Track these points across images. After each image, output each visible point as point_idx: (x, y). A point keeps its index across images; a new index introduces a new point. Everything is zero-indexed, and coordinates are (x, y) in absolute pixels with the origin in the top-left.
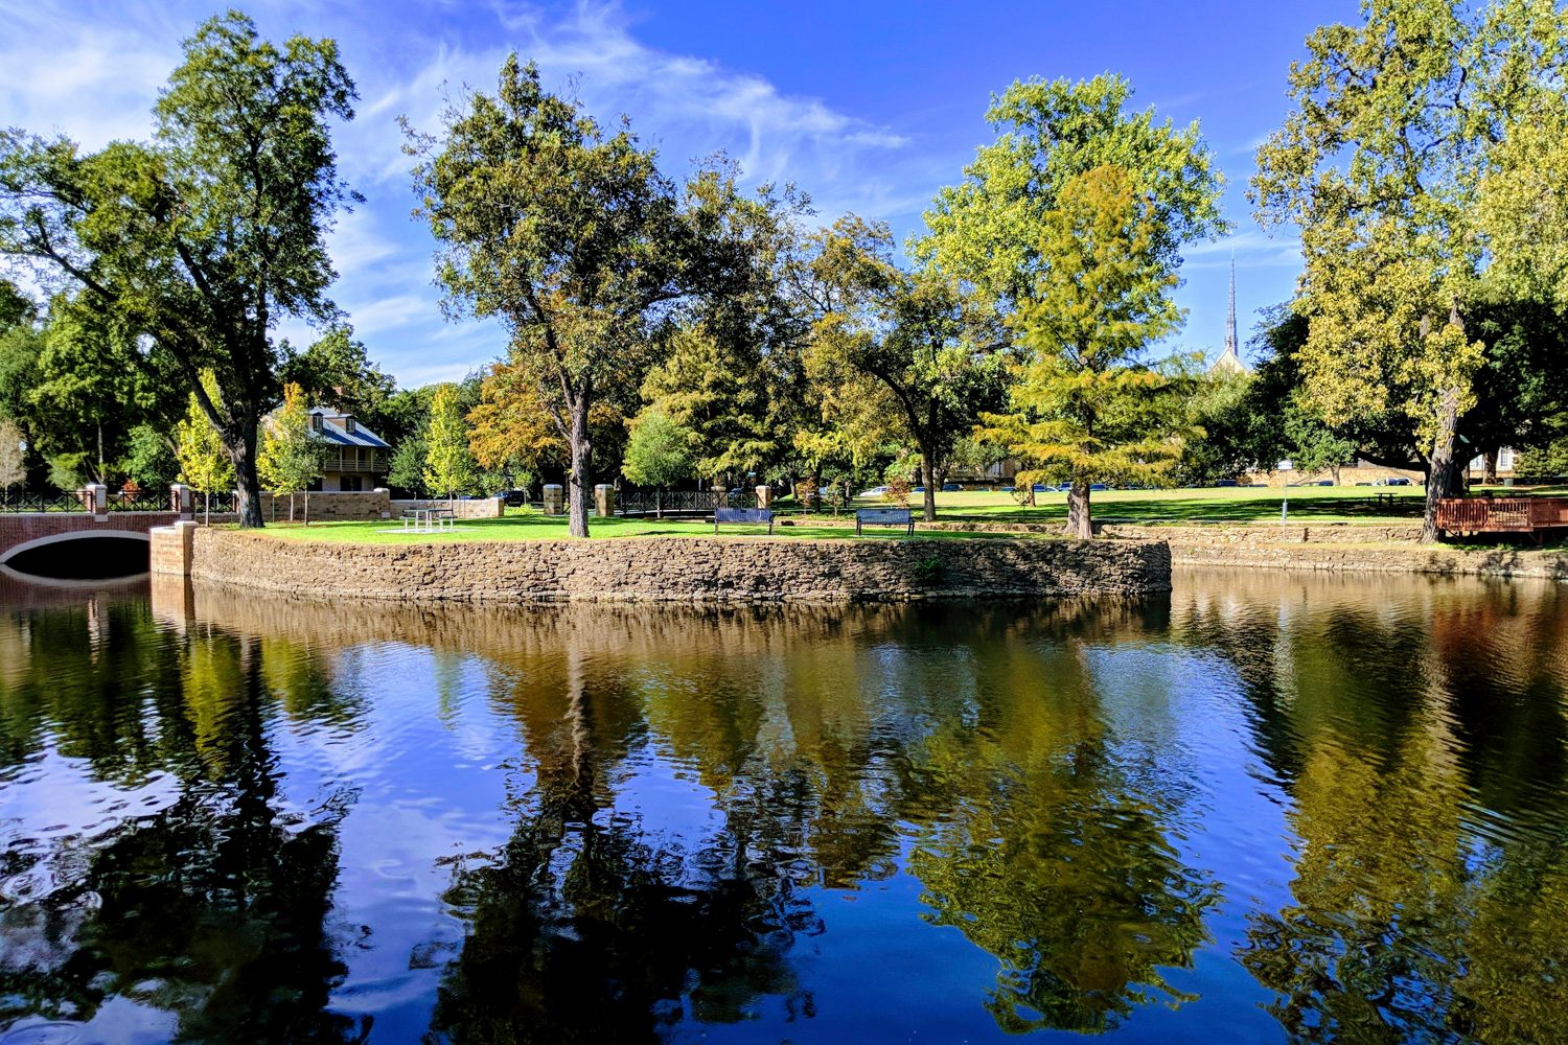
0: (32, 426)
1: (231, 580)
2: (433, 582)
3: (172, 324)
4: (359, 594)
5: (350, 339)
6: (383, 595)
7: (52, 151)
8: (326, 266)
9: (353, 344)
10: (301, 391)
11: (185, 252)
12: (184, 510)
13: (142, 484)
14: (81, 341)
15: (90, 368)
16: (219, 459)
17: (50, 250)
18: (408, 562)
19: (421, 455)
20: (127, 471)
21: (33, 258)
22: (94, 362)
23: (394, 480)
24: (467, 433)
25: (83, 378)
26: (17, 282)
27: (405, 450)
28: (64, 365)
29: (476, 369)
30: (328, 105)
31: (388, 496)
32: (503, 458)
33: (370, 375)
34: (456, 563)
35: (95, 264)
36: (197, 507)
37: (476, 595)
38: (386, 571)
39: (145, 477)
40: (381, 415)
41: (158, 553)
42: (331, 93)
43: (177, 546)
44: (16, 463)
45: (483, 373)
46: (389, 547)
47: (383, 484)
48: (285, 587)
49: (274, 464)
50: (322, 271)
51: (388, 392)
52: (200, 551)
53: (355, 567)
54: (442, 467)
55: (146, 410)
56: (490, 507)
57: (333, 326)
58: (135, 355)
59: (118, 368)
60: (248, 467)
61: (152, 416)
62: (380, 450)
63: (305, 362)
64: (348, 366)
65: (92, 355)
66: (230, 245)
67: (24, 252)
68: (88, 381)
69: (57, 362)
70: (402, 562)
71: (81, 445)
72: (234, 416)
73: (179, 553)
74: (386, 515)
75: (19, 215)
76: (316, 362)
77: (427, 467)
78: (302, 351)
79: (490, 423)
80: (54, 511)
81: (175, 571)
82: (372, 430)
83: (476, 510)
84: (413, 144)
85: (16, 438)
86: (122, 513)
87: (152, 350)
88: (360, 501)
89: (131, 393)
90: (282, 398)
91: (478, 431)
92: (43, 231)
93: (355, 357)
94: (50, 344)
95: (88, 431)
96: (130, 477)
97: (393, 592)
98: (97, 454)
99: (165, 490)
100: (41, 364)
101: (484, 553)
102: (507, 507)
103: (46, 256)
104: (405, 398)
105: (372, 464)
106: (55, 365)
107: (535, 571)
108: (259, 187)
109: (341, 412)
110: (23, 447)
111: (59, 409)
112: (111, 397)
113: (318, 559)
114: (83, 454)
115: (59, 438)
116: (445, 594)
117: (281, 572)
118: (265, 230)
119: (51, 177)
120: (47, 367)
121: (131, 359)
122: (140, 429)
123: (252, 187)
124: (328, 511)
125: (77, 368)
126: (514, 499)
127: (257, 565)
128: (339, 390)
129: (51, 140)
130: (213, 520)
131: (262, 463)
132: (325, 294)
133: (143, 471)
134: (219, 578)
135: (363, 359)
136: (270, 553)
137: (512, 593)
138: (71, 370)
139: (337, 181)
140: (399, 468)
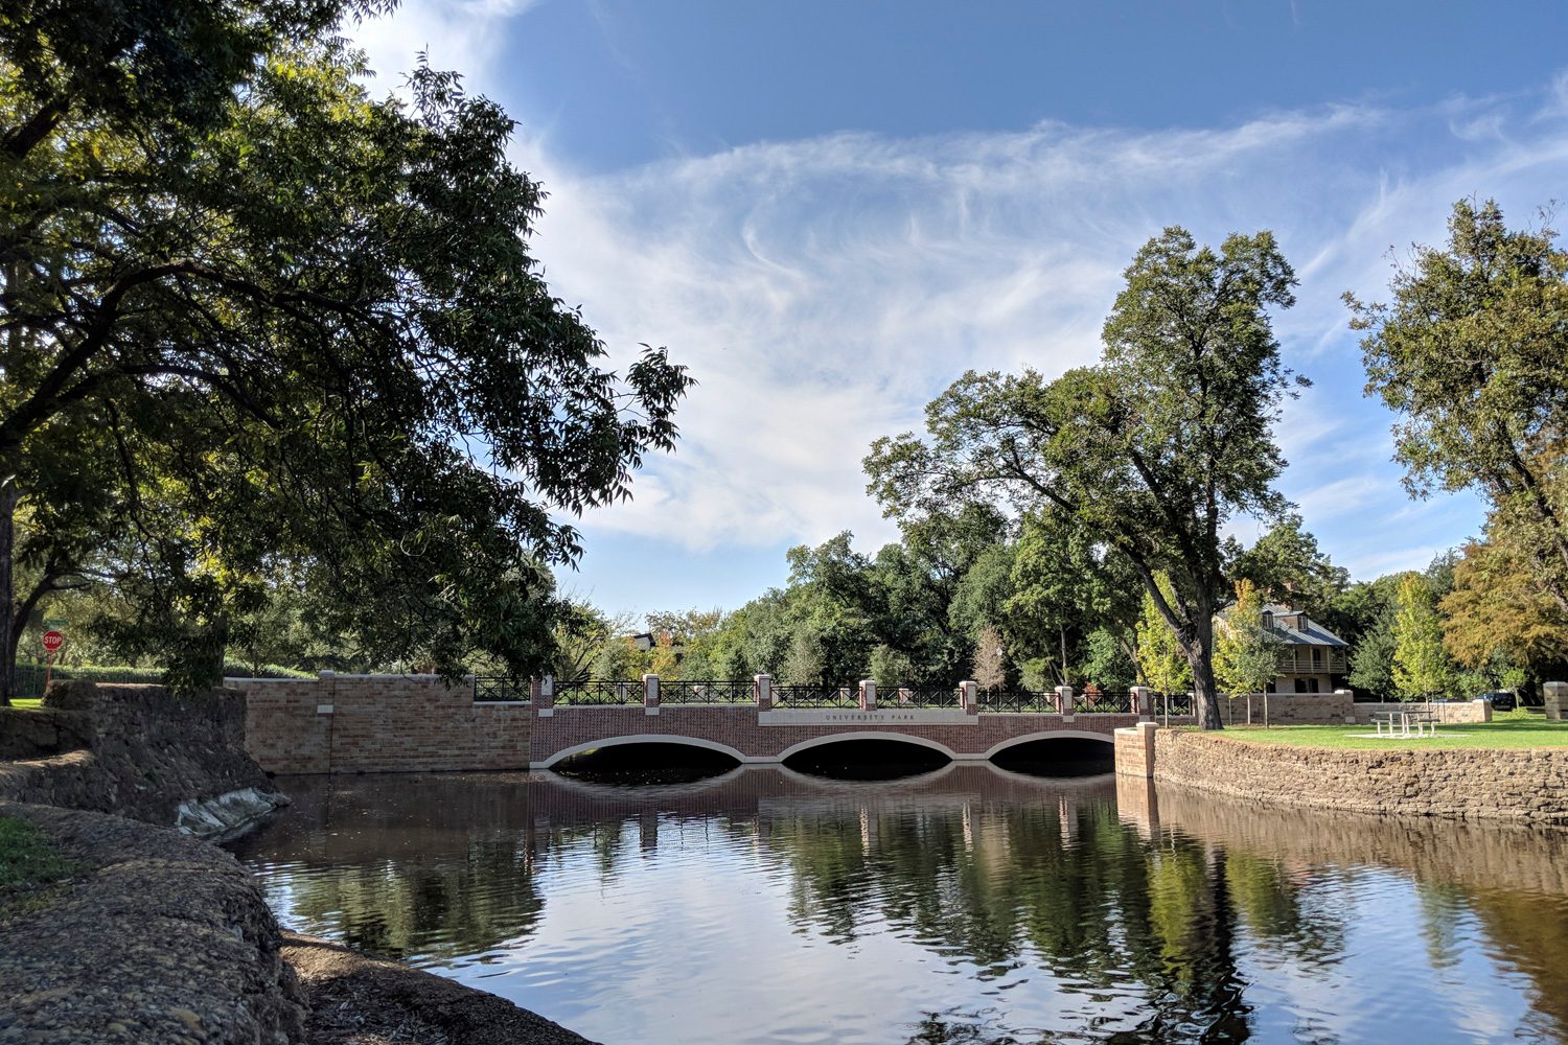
0: (1006, 633)
1: (1194, 784)
2: (1417, 794)
3: (1127, 530)
4: (1332, 805)
5: (1298, 531)
6: (1359, 807)
7: (1022, 385)
8: (1273, 457)
9: (1302, 536)
10: (1252, 587)
11: (1138, 460)
12: (1142, 712)
13: (1100, 687)
14: (1044, 553)
15: (1053, 578)
16: (1175, 660)
17: (1021, 472)
18: (1386, 771)
19: (1387, 653)
20: (1087, 674)
21: (1007, 481)
22: (1056, 572)
23: (1356, 680)
24: (1440, 624)
25: (1047, 588)
26: (995, 503)
27: (1367, 647)
28: (1032, 576)
29: (1442, 553)
30: (1267, 297)
31: (1351, 698)
32: (1486, 652)
33: (1322, 567)
34: (1443, 773)
35: (1059, 481)
36: (1156, 709)
37: (1471, 811)
38: (1361, 780)
39: (1103, 680)
40: (1336, 613)
41: (1122, 754)
42: (1269, 285)
43: (1139, 748)
44: (996, 667)
45: (1452, 558)
46: (1363, 753)
47: (1345, 685)
48: (1250, 794)
49: (1229, 665)
50: (1270, 463)
51: (1340, 586)
52: (1161, 753)
53: (1324, 774)
54: (1414, 665)
55: (1103, 615)
56: (1474, 710)
57: (1281, 519)
58: (1091, 564)
59: (1077, 578)
60: (1205, 669)
61: (1108, 620)
62: (1335, 648)
63: (1252, 559)
64: (1298, 560)
65: (1054, 565)
66: (1178, 448)
67: (1000, 476)
68: (1052, 589)
69: (1025, 574)
70: (1378, 770)
71: (1046, 650)
72: (1189, 616)
73: (1142, 754)
74: (1350, 719)
75: (996, 444)
76: (1264, 559)
77: (1396, 663)
78: (1248, 547)
79: (1467, 613)
80: (1028, 711)
81: (1138, 773)
82: (1326, 627)
83: (1457, 714)
84: (1361, 317)
85: (995, 644)
86: (1086, 714)
87: (1106, 557)
88: (1320, 703)
89: (1089, 600)
90: (1233, 596)
91: (1453, 622)
92: (1016, 456)
93: (1304, 549)
94: (1019, 559)
95: (1054, 637)
96: (1089, 680)
97: (1369, 804)
98: (1061, 658)
99: (1124, 693)
100: (1012, 577)
101: (1478, 761)
102: (1494, 712)
103: (1017, 477)
104: (1361, 592)
105: (1328, 663)
106: (1023, 576)
107: (1545, 786)
108: (1204, 389)
109: (1293, 610)
110: (1000, 653)
111: (1027, 617)
112: (1071, 603)
113: (1284, 764)
114: (1049, 658)
115: (1028, 642)
116: (1433, 809)
117: (1244, 777)
118: (1212, 429)
119: (1020, 409)
120: (1017, 579)
121: (1088, 567)
122: (1096, 634)
123: (1197, 390)
124: (1286, 714)
125: (1042, 578)
126: (1503, 703)
127: (1219, 769)
128: (1288, 586)
129: (1020, 376)
130: (1171, 723)
131: (1217, 663)
132: (1272, 486)
133: (1101, 675)
134: (1182, 781)
135: (1314, 551)
136: (1233, 756)
137: (1518, 812)
138: (1037, 581)
139: (1281, 370)
140: (1362, 667)
